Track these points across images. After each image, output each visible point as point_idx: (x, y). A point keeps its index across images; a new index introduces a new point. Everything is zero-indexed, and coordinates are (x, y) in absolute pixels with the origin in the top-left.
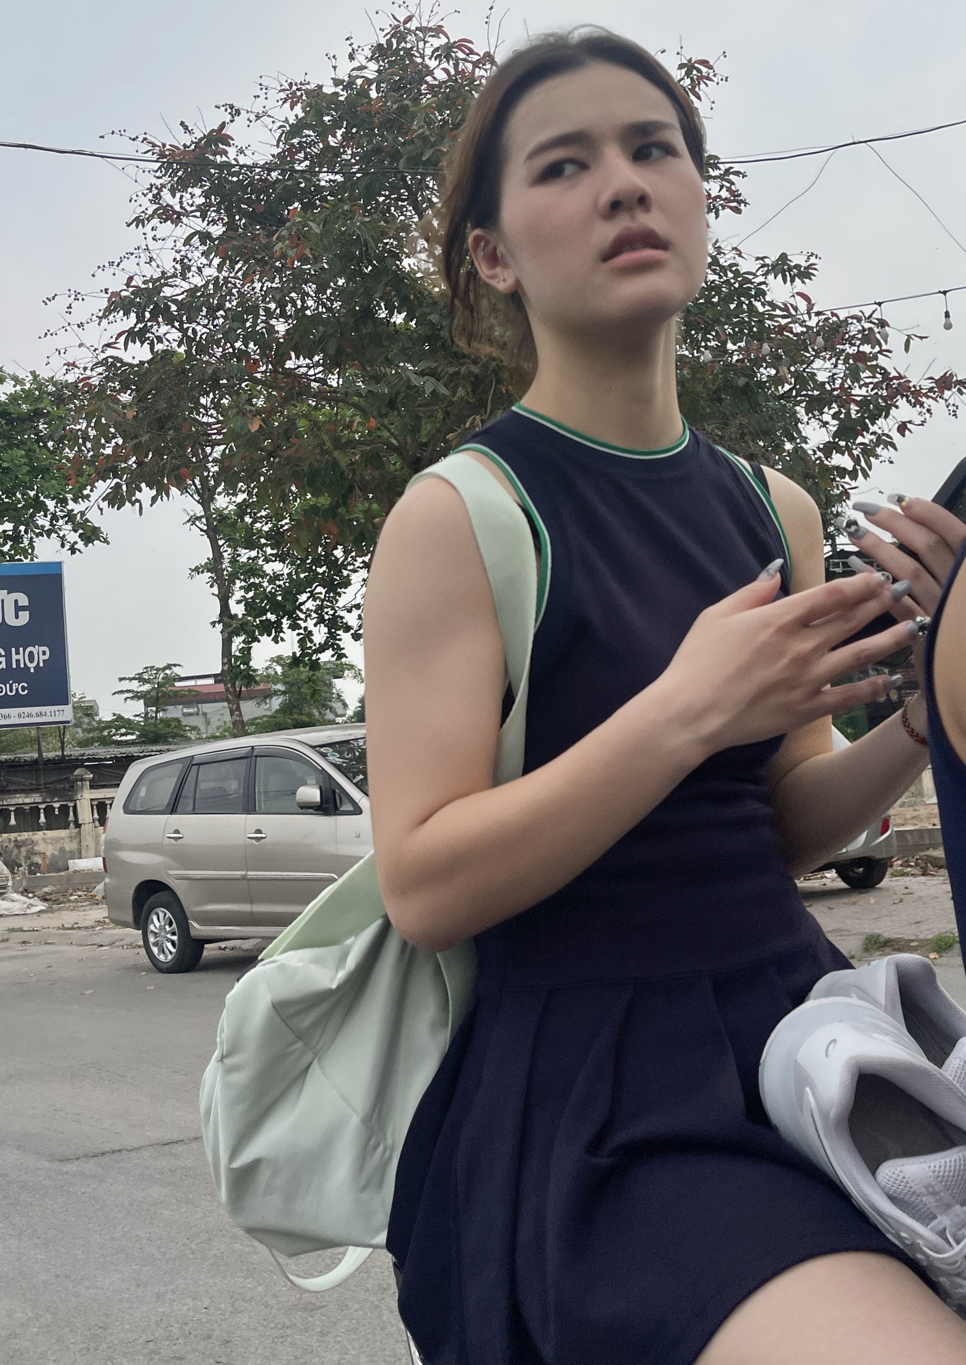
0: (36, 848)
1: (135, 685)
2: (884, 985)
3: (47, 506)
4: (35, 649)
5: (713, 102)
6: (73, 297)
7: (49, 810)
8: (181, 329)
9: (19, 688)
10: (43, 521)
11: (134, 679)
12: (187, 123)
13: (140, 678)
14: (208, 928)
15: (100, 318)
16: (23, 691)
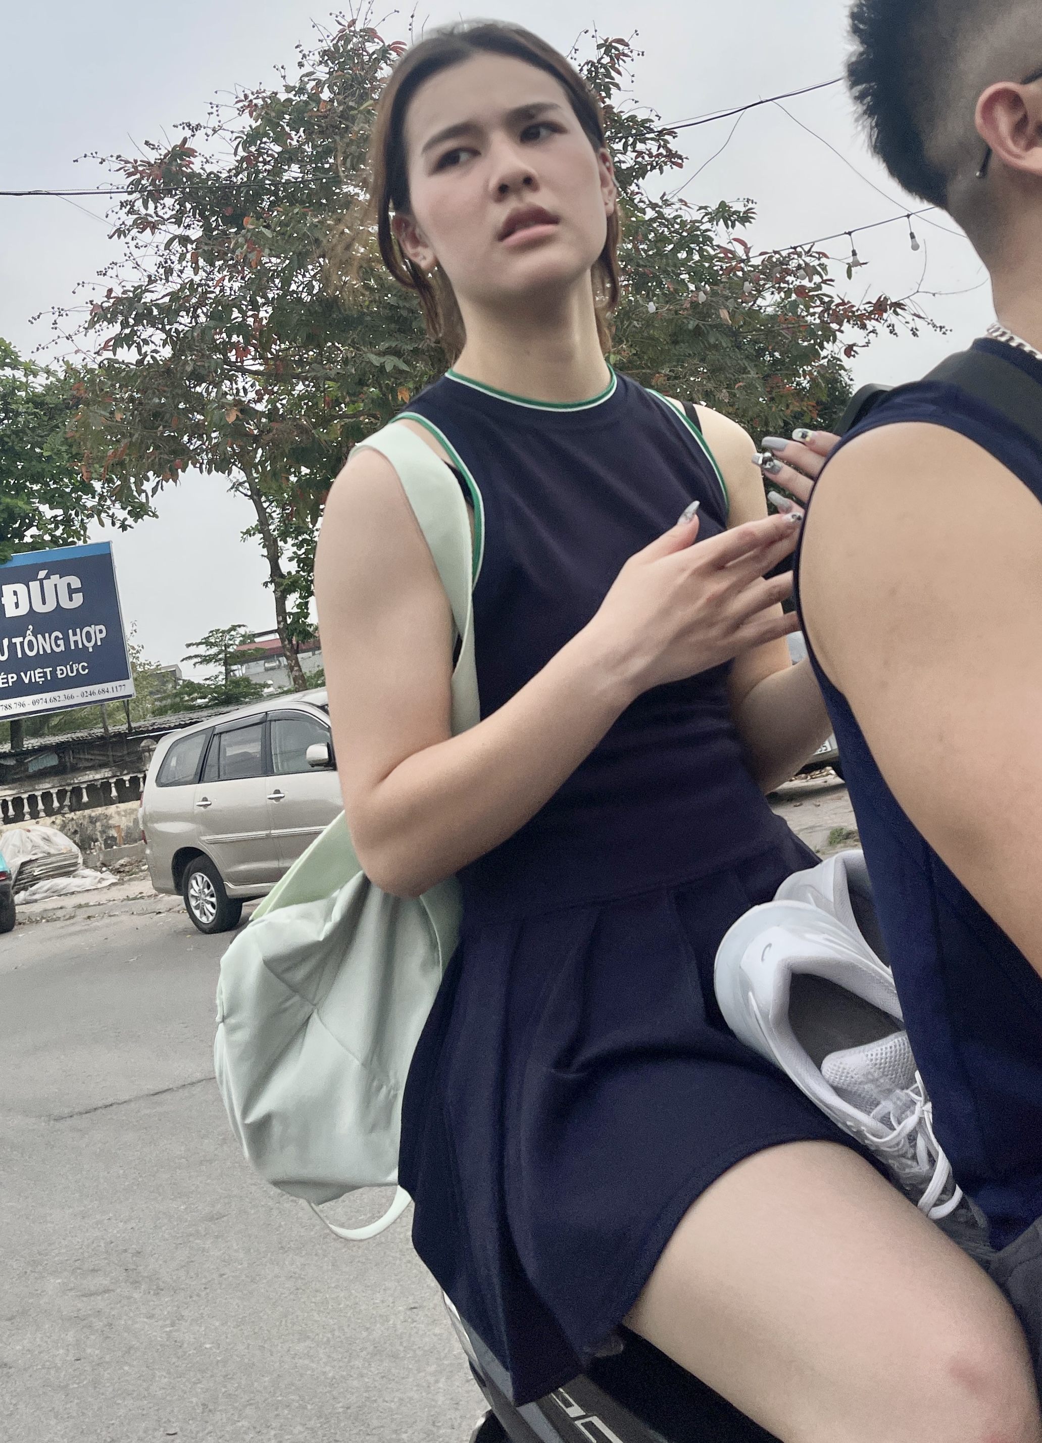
0: (110, 822)
1: (202, 650)
2: (832, 885)
3: (94, 488)
4: (91, 629)
5: (633, 76)
6: (57, 313)
7: (120, 784)
8: (163, 330)
9: (79, 668)
10: (89, 502)
11: (201, 643)
12: (151, 142)
13: (207, 642)
14: (242, 887)
15: (86, 329)
16: (84, 670)
